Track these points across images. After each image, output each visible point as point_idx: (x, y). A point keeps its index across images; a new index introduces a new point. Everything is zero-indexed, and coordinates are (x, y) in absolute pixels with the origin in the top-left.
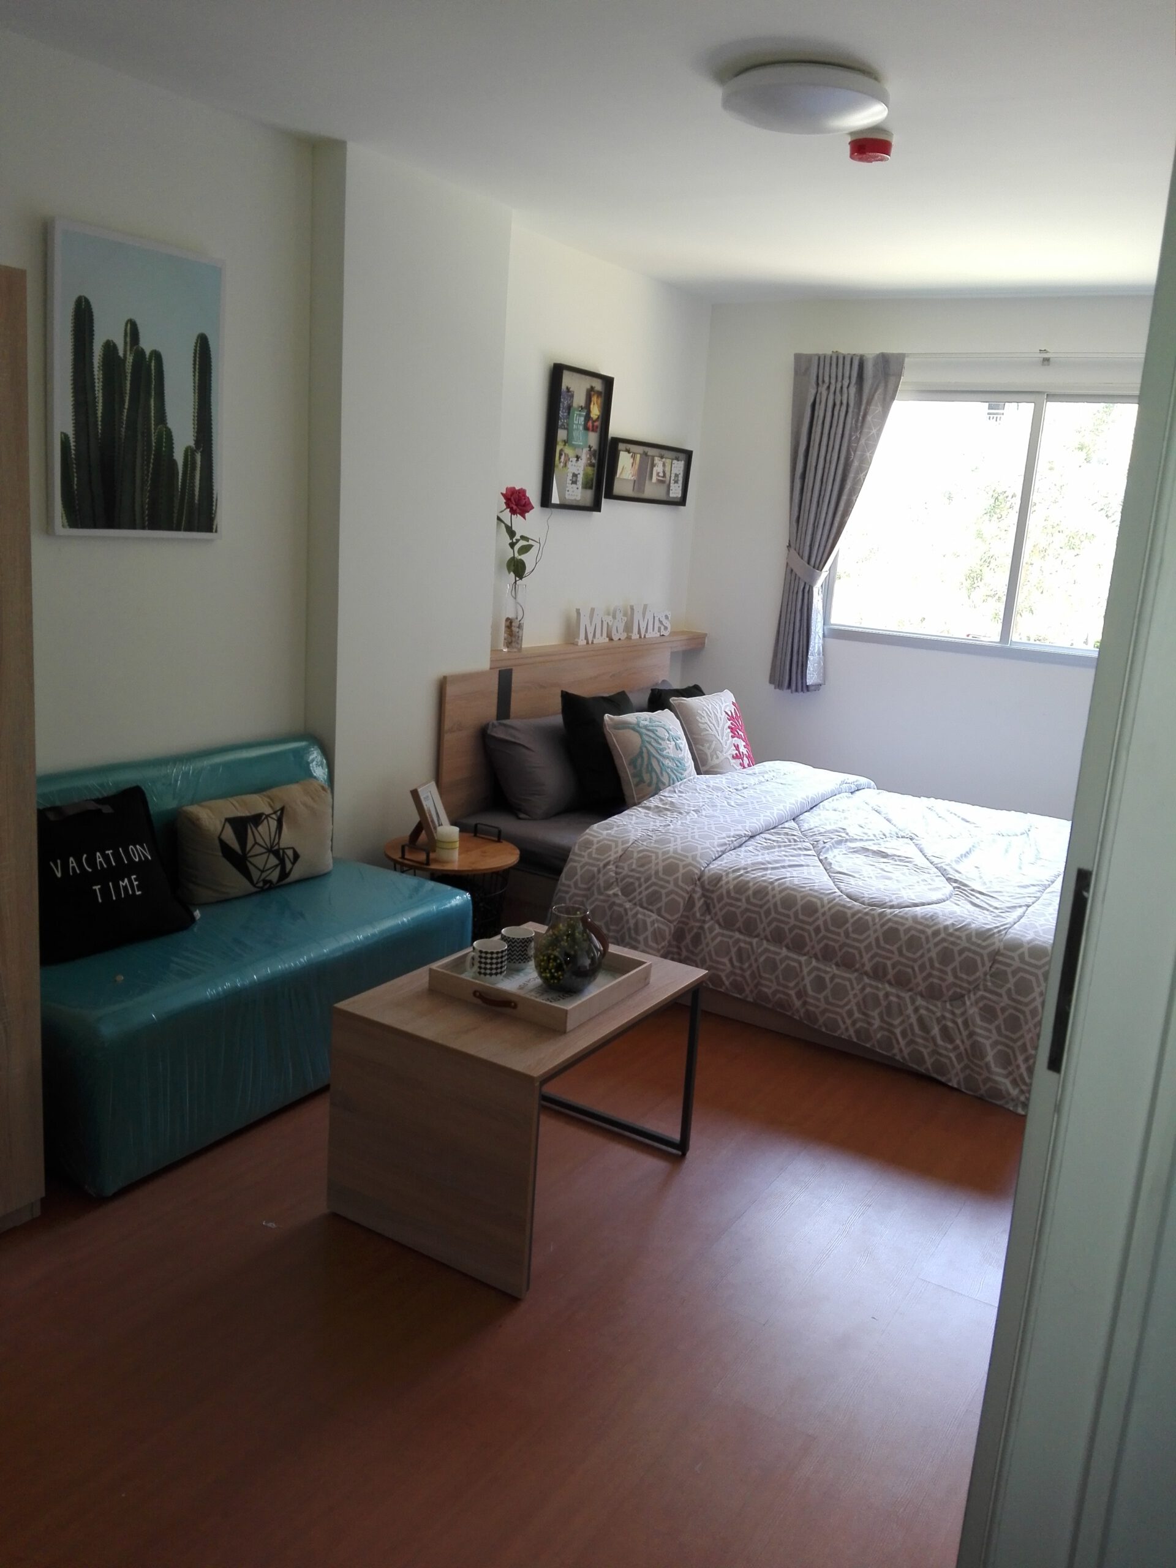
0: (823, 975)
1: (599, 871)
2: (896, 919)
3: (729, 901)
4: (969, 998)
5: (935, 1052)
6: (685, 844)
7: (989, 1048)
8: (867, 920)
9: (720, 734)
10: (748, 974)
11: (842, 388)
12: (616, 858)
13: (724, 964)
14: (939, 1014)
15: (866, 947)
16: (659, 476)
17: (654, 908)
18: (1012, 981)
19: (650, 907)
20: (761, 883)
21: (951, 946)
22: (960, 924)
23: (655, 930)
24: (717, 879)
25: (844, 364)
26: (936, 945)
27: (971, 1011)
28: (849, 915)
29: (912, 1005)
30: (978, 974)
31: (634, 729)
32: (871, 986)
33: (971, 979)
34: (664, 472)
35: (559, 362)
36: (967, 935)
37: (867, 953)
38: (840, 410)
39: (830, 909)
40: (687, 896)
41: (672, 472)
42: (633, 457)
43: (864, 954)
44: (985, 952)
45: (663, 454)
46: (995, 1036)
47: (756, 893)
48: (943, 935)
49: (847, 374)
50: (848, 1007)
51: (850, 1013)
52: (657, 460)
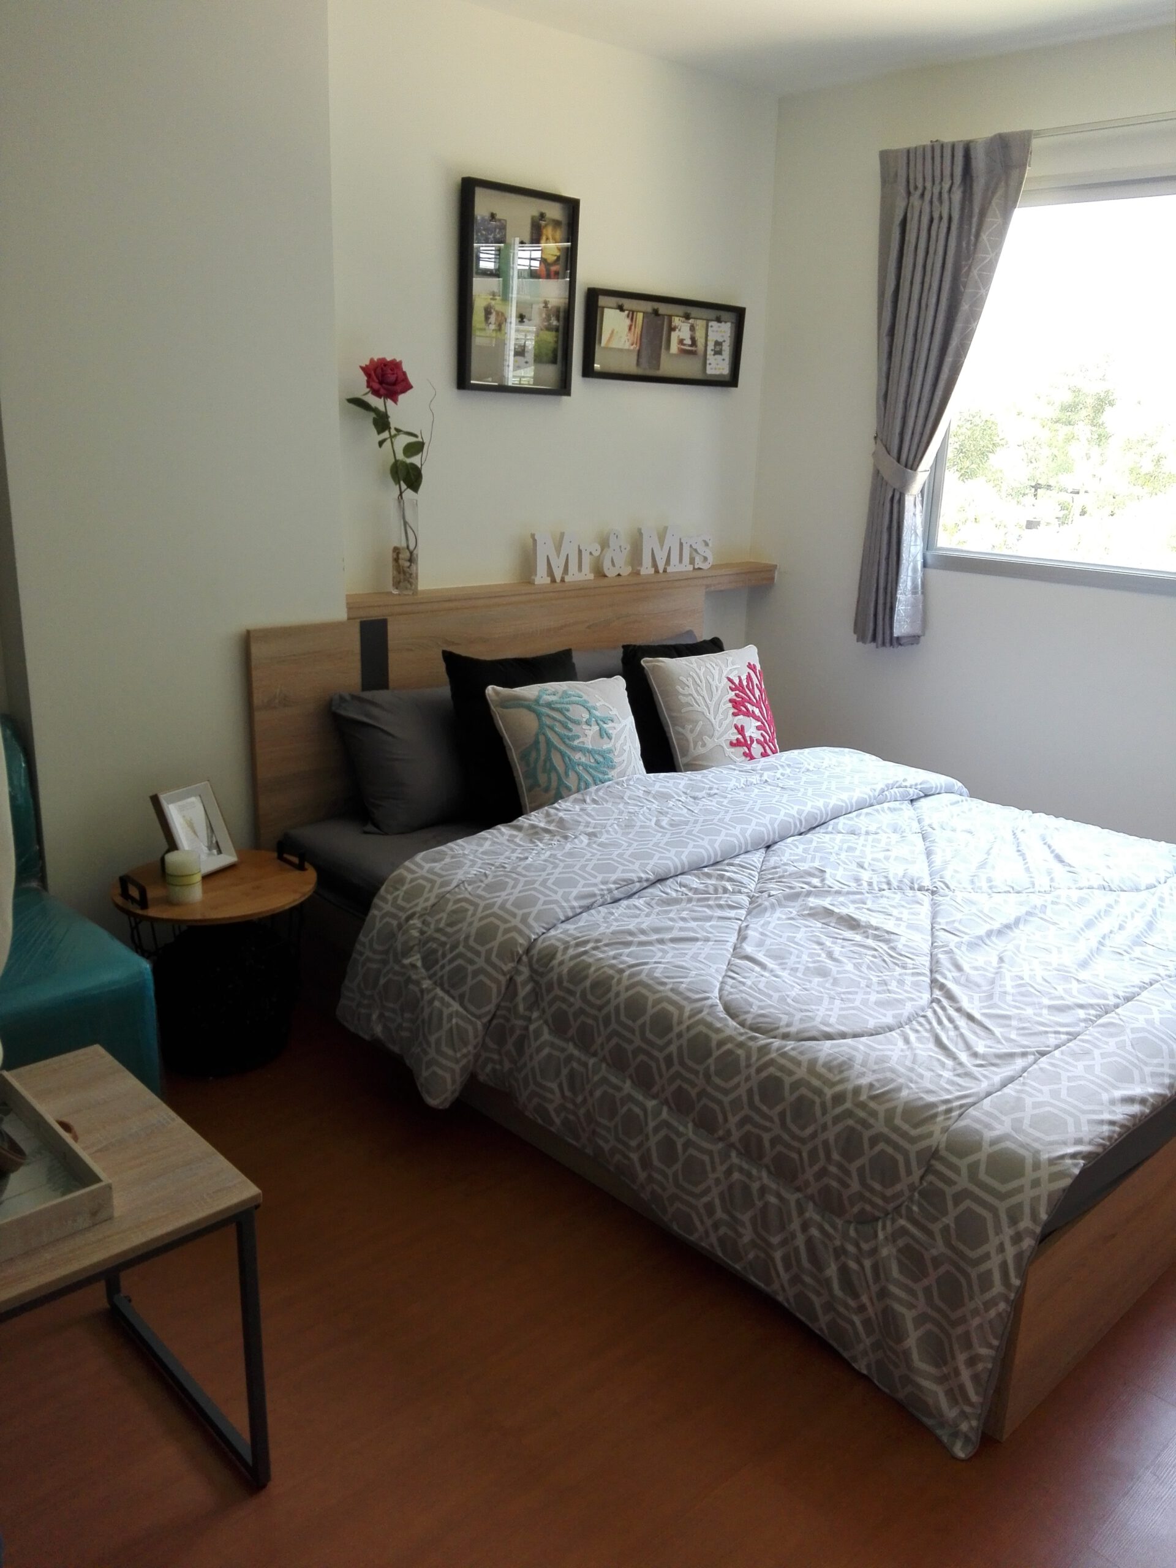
0: (674, 1137)
1: (400, 926)
2: (783, 1061)
3: (561, 994)
4: (884, 1228)
5: (829, 1307)
6: (526, 893)
7: (910, 1325)
8: (739, 1056)
9: (712, 712)
10: (582, 1111)
11: (940, 193)
12: (425, 909)
13: (552, 1092)
14: (838, 1243)
15: (732, 1102)
16: (684, 345)
17: (456, 993)
18: (953, 1212)
19: (452, 991)
20: (606, 969)
21: (859, 1127)
22: (883, 1086)
23: (451, 1029)
24: (550, 954)
25: (942, 157)
26: (837, 1119)
27: (885, 1252)
28: (714, 1044)
29: (799, 1217)
30: (898, 1187)
31: (529, 708)
32: (741, 1170)
33: (889, 1192)
34: (693, 339)
35: (467, 176)
36: (887, 1111)
37: (734, 1115)
38: (939, 228)
39: (689, 1028)
40: (503, 980)
41: (709, 338)
42: (632, 315)
43: (730, 1115)
44: (913, 1149)
45: (689, 312)
46: (922, 1305)
47: (596, 985)
48: (848, 1105)
49: (947, 172)
50: (705, 1199)
51: (710, 1209)
52: (676, 321)
